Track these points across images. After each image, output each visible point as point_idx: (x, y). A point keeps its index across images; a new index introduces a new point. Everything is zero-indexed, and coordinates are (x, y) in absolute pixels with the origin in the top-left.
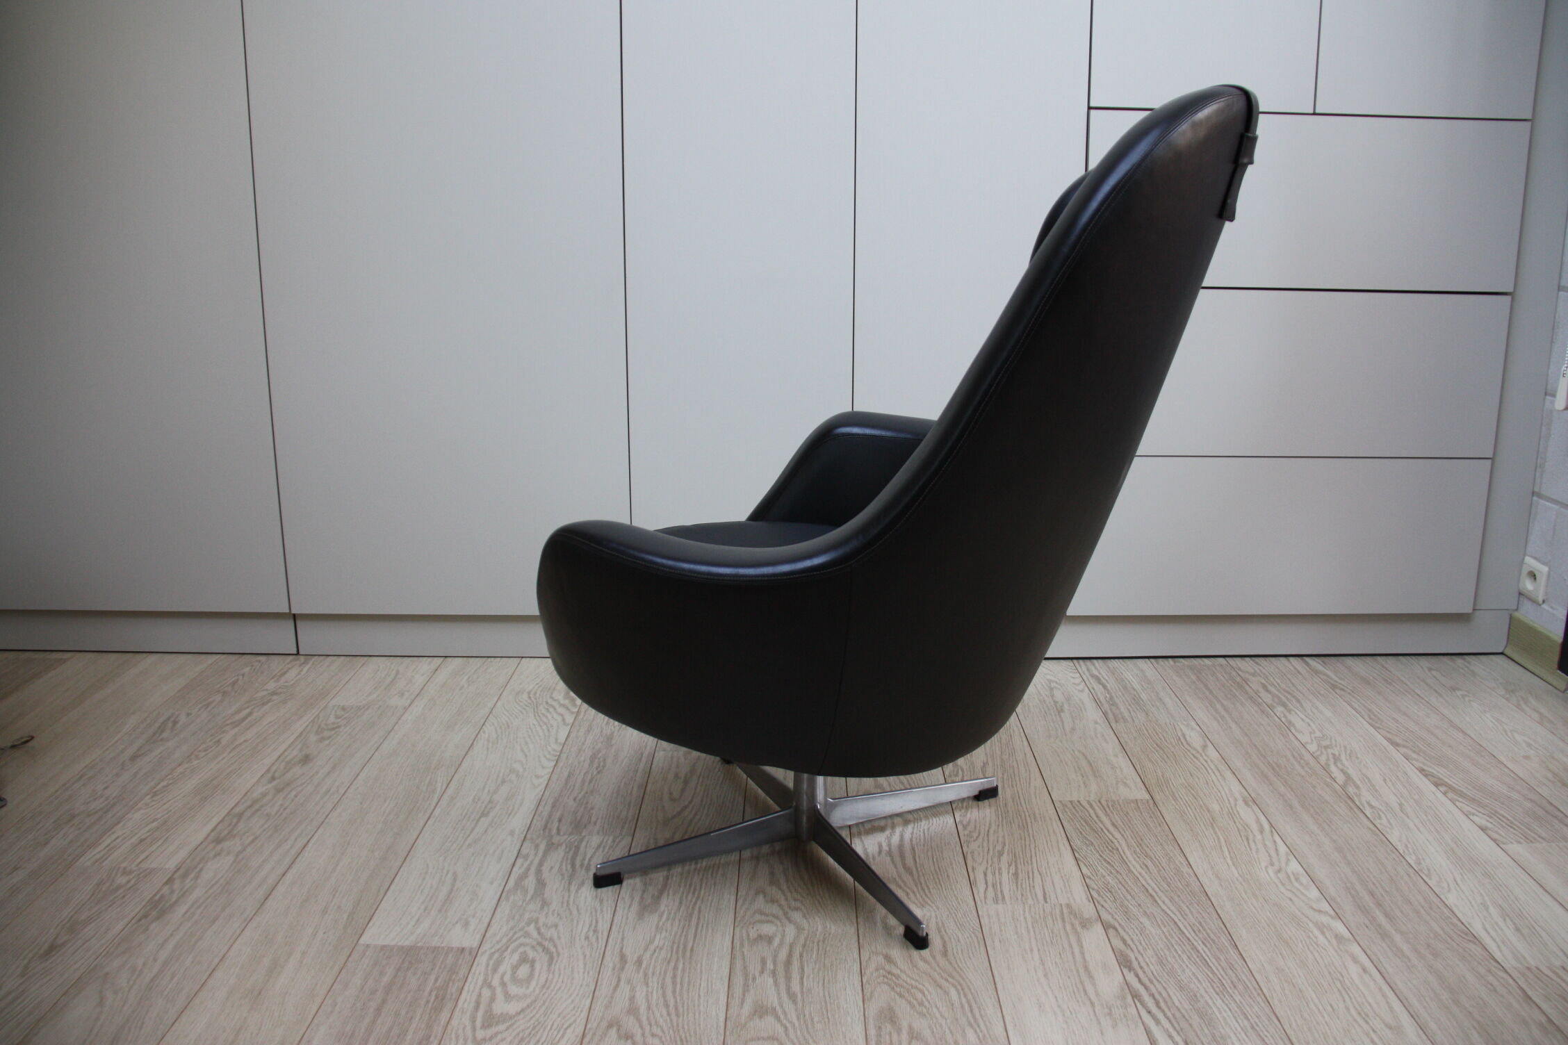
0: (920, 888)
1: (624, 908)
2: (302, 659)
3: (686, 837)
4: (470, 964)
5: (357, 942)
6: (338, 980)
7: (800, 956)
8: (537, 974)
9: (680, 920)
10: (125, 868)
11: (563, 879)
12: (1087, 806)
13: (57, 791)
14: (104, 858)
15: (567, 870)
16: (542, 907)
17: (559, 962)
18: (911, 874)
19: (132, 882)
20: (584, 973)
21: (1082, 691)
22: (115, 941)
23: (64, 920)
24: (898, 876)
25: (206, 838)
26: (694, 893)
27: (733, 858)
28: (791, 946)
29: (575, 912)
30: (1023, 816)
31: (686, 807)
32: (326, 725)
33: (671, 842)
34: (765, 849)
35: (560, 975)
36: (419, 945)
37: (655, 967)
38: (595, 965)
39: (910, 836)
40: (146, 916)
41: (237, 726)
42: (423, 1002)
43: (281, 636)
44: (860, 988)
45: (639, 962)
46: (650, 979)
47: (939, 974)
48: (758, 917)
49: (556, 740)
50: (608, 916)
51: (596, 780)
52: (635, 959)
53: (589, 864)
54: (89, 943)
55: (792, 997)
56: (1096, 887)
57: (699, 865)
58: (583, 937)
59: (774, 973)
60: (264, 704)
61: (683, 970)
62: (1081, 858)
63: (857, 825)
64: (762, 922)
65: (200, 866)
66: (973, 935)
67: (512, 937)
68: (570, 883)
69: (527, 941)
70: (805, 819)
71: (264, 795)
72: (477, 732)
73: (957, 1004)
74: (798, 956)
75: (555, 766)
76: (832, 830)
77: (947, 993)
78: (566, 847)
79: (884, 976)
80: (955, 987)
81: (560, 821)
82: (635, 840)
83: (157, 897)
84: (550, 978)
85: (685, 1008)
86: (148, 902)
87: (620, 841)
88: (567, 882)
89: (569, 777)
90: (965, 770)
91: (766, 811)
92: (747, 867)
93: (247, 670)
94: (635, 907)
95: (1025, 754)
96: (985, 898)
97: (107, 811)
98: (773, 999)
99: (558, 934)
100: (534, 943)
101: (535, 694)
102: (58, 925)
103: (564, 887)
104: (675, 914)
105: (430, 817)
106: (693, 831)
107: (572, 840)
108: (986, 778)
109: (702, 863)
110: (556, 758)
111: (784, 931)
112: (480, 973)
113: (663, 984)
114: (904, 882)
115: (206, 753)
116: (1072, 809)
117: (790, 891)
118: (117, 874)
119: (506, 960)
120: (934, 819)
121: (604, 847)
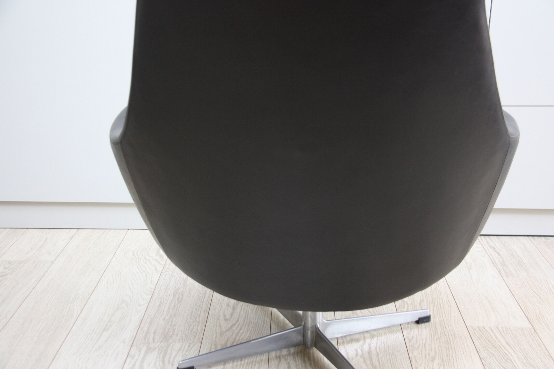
3: (235, 344)
12: (489, 330)
21: (483, 255)
27: (264, 357)
30: (447, 334)
31: (234, 325)
33: (225, 347)
34: (285, 352)
39: (375, 345)
49: (151, 281)
51: (177, 307)
57: (243, 362)
63: (342, 337)
70: (309, 333)
72: (100, 276)
75: (151, 298)
76: (326, 340)
78: (159, 350)
81: (155, 333)
82: (202, 345)
87: (193, 346)
89: (160, 305)
90: (409, 304)
91: (284, 327)
92: (273, 363)
101: (138, 252)
105: (70, 332)
106: (239, 340)
107: (163, 346)
108: (422, 310)
109: (245, 360)
110: (152, 293)
116: (479, 331)
120: (390, 335)
121: (183, 350)
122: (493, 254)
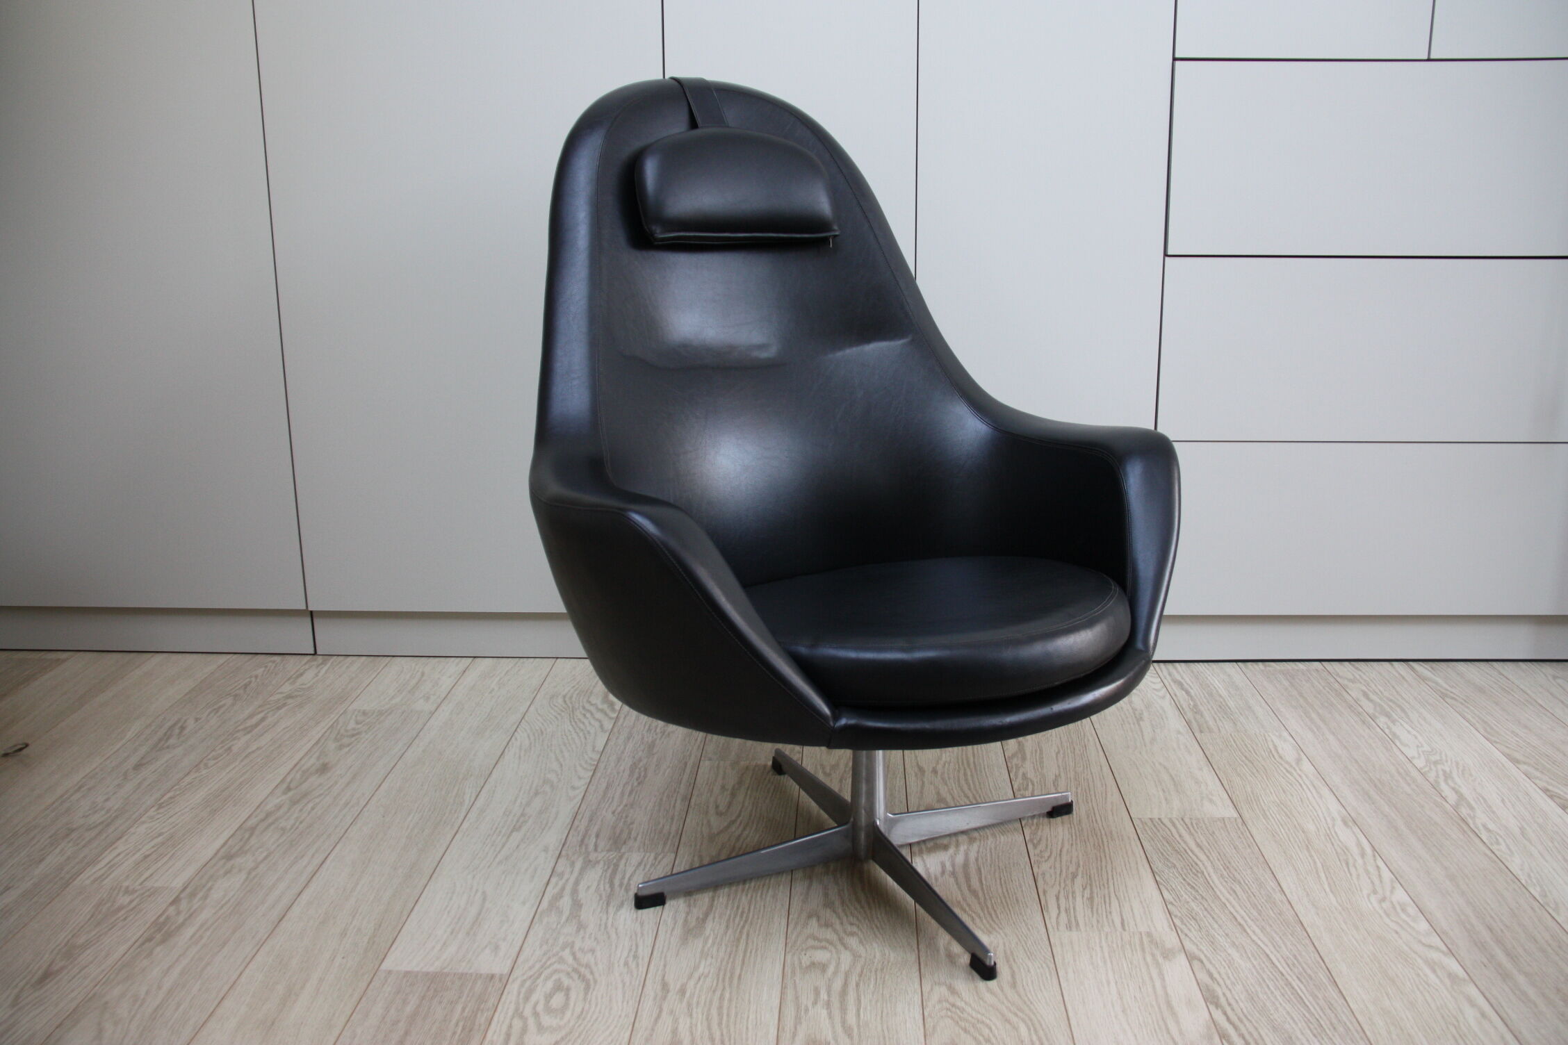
0: (986, 912)
1: (666, 932)
2: (320, 659)
3: (734, 854)
4: (500, 992)
5: (379, 967)
6: (358, 1008)
7: (857, 986)
8: (572, 1004)
9: (726, 945)
10: (128, 887)
11: (600, 899)
12: (1170, 825)
13: (54, 803)
14: (105, 876)
15: (604, 889)
16: (578, 931)
17: (596, 990)
18: (977, 896)
19: (136, 902)
20: (623, 1002)
21: (1163, 697)
22: (116, 966)
23: (60, 944)
24: (963, 899)
25: (216, 854)
26: (741, 916)
27: (784, 879)
28: (847, 975)
29: (614, 936)
30: (1099, 834)
31: (733, 822)
32: (346, 731)
33: (716, 860)
34: (819, 870)
35: (597, 1005)
36: (446, 971)
37: (699, 997)
38: (635, 994)
39: (976, 855)
40: (150, 939)
41: (248, 733)
42: (449, 1034)
43: (297, 635)
44: (921, 1021)
45: (682, 991)
46: (695, 1010)
47: (1007, 1007)
48: (811, 942)
49: (594, 748)
50: (650, 941)
51: (636, 793)
52: (678, 987)
53: (629, 884)
54: (87, 969)
55: (848, 1031)
56: (1179, 915)
57: (747, 886)
58: (622, 962)
59: (828, 1005)
60: (279, 708)
61: (730, 1000)
62: (1162, 882)
63: (918, 843)
64: (816, 948)
65: (210, 884)
66: (1044, 965)
67: (545, 963)
68: (608, 904)
69: (563, 967)
70: (863, 836)
71: (279, 807)
72: (509, 738)
73: (1027, 1041)
74: (854, 984)
75: (593, 776)
76: (892, 848)
77: (1016, 1028)
78: (605, 864)
79: (947, 1009)
80: (1025, 1022)
81: (597, 836)
82: (678, 859)
83: (164, 917)
84: (587, 1006)
85: (732, 1041)
86: (152, 924)
87: (663, 858)
88: (605, 903)
89: (607, 788)
90: (1036, 784)
91: (820, 827)
93: (260, 671)
94: (678, 931)
95: (1101, 767)
96: (1058, 923)
97: (108, 825)
98: (827, 1033)
99: (595, 959)
100: (570, 970)
101: (571, 698)
102: (54, 949)
103: (602, 908)
104: (722, 939)
105: (457, 831)
106: (740, 848)
107: (611, 857)
108: (1059, 793)
109: (750, 883)
110: (594, 767)
111: (839, 959)
112: (511, 1002)
113: (708, 1016)
114: (969, 905)
115: (214, 762)
116: (1152, 827)
117: (846, 915)
118: (118, 894)
119: (539, 988)
120: (1002, 837)
121: (645, 865)
122: (1178, 694)
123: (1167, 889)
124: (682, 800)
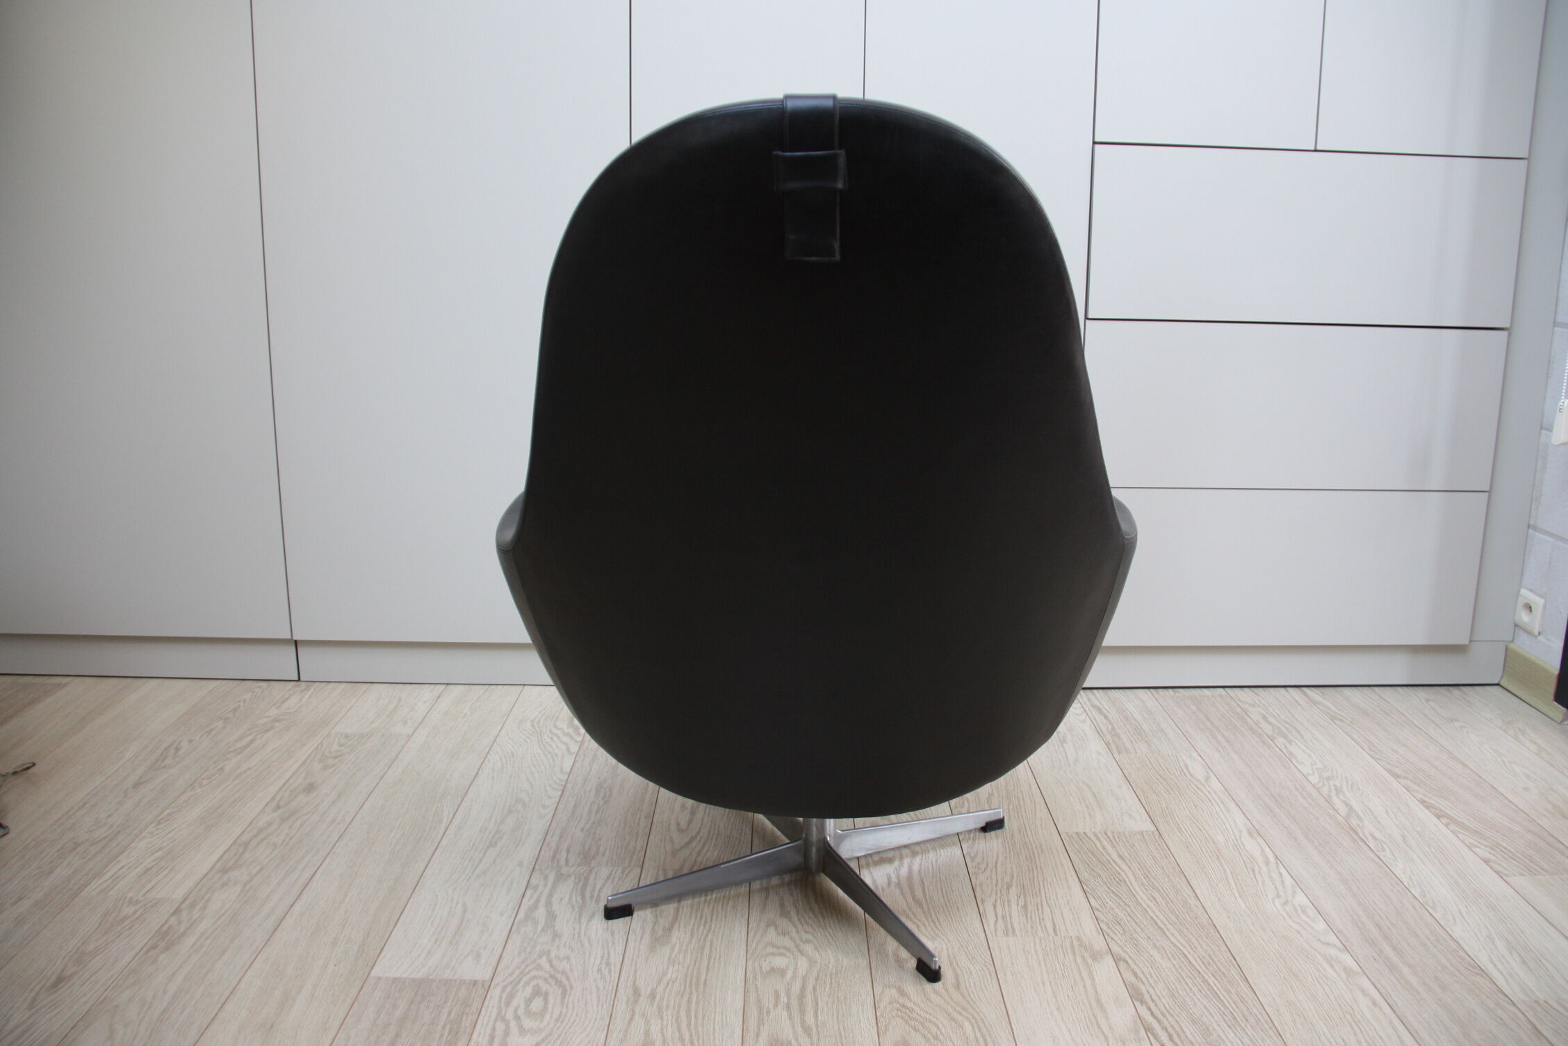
0: (930, 921)
1: (636, 940)
2: (303, 685)
3: (695, 869)
4: (483, 997)
5: (369, 974)
6: (350, 1013)
7: (814, 990)
8: (550, 1008)
9: (692, 952)
10: (132, 898)
11: (573, 911)
12: (1093, 838)
13: (60, 819)
14: (109, 888)
15: (576, 901)
16: (553, 940)
17: (573, 993)
18: (921, 905)
19: (139, 913)
20: (598, 1006)
21: (1084, 722)
22: (124, 972)
23: (70, 952)
24: (908, 908)
25: (212, 868)
26: (705, 926)
27: (743, 889)
28: (804, 979)
29: (586, 944)
30: (1030, 847)
31: (693, 839)
32: (330, 752)
33: (679, 874)
34: (775, 881)
35: (574, 1008)
36: (431, 977)
37: (668, 1000)
38: (609, 998)
39: (918, 868)
40: (154, 947)
41: (239, 754)
42: (437, 1036)
43: (282, 661)
44: (874, 1021)
45: (653, 996)
46: (665, 1013)
47: (952, 1007)
48: (770, 949)
49: (562, 769)
50: (620, 949)
51: (603, 810)
52: (649, 991)
53: (599, 895)
54: (97, 974)
55: (807, 1030)
56: (1105, 920)
57: (709, 898)
58: (595, 969)
59: (788, 1007)
60: (267, 731)
61: (697, 1003)
62: (1089, 890)
63: (865, 856)
64: (773, 954)
65: (208, 896)
66: (985, 968)
67: (524, 969)
68: (580, 915)
69: (540, 973)
70: (814, 850)
71: (270, 824)
72: (482, 760)
73: (971, 1037)
74: (812, 989)
75: (561, 795)
76: (842, 862)
77: (961, 1027)
78: (576, 878)
79: (898, 1010)
80: (969, 1020)
81: (568, 851)
82: (644, 872)
83: (165, 928)
84: (564, 1011)
85: (701, 1042)
86: (155, 934)
87: (629, 872)
88: (578, 914)
89: (575, 807)
90: (971, 802)
91: (774, 843)
92: (757, 899)
93: (248, 696)
94: (647, 939)
95: (1030, 785)
96: (995, 929)
97: (112, 840)
98: (788, 1033)
99: (570, 966)
100: (547, 976)
101: (539, 721)
102: (65, 957)
103: (575, 918)
104: (687, 947)
105: (437, 847)
106: (701, 862)
107: (581, 871)
108: (992, 809)
109: (712, 894)
110: (562, 788)
111: (797, 964)
112: (493, 1007)
113: (677, 1018)
114: (914, 914)
115: (209, 781)
116: (1079, 840)
117: (802, 924)
118: (123, 904)
119: (520, 992)
120: (942, 851)
121: (613, 880)
122: (1097, 718)
123: (1094, 897)
124: (646, 818)
